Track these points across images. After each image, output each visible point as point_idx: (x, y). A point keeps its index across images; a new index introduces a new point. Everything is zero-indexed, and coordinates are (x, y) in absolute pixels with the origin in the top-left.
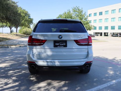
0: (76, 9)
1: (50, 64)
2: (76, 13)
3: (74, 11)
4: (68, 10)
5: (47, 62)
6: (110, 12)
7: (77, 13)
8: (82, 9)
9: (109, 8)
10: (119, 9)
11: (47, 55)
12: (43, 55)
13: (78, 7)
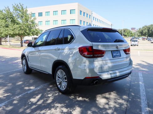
0: (19, 7)
1: (113, 76)
2: (18, 12)
3: (16, 9)
4: (6, 7)
5: (111, 74)
6: (51, 13)
7: (20, 12)
8: (26, 7)
9: (51, 8)
10: (62, 11)
11: (109, 67)
12: (106, 67)
13: (22, 5)
